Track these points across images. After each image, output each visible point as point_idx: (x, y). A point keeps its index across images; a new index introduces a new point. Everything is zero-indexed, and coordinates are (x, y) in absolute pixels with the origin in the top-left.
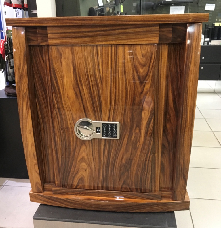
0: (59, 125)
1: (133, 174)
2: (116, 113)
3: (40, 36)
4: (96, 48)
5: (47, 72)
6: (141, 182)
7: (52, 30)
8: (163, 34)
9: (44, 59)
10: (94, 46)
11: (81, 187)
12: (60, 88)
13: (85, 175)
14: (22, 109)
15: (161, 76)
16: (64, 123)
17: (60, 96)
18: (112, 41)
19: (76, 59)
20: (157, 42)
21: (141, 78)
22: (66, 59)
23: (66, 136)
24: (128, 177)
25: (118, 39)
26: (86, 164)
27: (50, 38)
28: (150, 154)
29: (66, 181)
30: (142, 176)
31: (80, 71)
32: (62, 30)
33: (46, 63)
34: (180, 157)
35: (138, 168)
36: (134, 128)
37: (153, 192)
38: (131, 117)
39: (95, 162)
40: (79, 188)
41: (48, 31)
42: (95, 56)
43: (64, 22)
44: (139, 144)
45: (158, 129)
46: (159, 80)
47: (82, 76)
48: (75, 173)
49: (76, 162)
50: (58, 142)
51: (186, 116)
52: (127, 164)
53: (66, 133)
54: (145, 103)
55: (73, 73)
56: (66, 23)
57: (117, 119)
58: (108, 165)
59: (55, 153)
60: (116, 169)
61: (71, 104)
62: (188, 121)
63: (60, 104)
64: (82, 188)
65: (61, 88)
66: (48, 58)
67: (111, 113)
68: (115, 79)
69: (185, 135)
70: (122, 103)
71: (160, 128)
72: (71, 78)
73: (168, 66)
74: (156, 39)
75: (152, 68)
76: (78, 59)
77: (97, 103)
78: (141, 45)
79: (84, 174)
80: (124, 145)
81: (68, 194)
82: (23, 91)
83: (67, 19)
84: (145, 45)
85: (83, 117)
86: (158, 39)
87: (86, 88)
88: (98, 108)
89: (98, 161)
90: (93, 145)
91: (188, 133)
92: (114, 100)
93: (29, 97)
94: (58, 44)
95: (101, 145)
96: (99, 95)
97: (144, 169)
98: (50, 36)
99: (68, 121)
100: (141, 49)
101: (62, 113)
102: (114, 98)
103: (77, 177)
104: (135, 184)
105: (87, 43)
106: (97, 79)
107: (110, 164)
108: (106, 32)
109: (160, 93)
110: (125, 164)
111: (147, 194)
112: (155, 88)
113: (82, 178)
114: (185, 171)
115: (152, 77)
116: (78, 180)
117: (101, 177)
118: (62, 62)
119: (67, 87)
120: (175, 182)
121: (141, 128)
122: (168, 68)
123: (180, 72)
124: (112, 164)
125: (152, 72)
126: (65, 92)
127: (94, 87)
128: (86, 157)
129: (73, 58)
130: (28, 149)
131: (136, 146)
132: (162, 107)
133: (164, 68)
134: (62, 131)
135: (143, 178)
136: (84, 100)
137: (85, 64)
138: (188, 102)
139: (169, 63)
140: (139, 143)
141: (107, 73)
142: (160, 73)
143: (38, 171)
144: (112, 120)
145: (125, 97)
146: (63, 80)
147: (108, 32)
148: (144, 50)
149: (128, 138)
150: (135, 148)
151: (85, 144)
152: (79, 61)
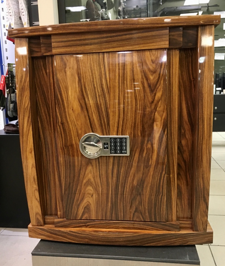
0: (62, 142)
1: (145, 198)
2: (125, 126)
3: (44, 46)
4: (102, 55)
5: (50, 86)
6: (156, 209)
7: (56, 39)
8: (173, 38)
9: (48, 71)
10: (100, 53)
11: (86, 217)
12: (64, 100)
13: (91, 203)
14: (23, 125)
15: (172, 85)
16: (69, 140)
17: (65, 109)
18: (119, 47)
19: (81, 68)
20: (167, 46)
21: (152, 86)
22: (71, 69)
23: (71, 155)
24: (140, 203)
25: (126, 45)
26: (93, 188)
27: (54, 48)
28: (164, 172)
29: (70, 210)
30: (156, 201)
31: (86, 81)
32: (67, 38)
33: (49, 75)
34: (199, 175)
35: (152, 191)
36: (146, 142)
37: (170, 222)
38: (142, 130)
39: (102, 185)
40: (85, 219)
41: (52, 40)
42: (101, 64)
43: (68, 29)
44: (152, 162)
45: (172, 145)
46: (171, 89)
47: (88, 86)
48: (80, 199)
49: (81, 186)
50: (62, 162)
51: (203, 126)
52: (138, 187)
53: (70, 152)
55: (78, 83)
56: (71, 29)
57: (127, 132)
58: (117, 189)
59: (58, 178)
60: (127, 193)
61: (75, 118)
62: (206, 132)
63: (64, 119)
64: (88, 219)
65: (66, 100)
66: (51, 69)
67: (119, 126)
68: (124, 88)
69: (203, 148)
70: (131, 114)
71: (174, 144)
72: (76, 89)
73: (180, 75)
74: (165, 43)
76: (83, 68)
77: (104, 115)
78: (150, 50)
79: (90, 201)
80: (135, 163)
81: (72, 226)
82: (25, 105)
83: (73, 25)
84: (155, 50)
85: (89, 132)
86: (168, 43)
87: (92, 99)
88: (106, 121)
89: (106, 184)
90: (100, 164)
91: (207, 146)
92: (122, 112)
93: (30, 112)
94: (62, 53)
95: (109, 164)
96: (106, 106)
97: (158, 192)
98: (54, 45)
99: (73, 136)
100: (150, 54)
101: (66, 128)
102: (123, 110)
103: (83, 205)
104: (148, 211)
106: (104, 88)
107: (120, 187)
108: (113, 38)
109: (173, 103)
110: (137, 186)
111: (163, 224)
112: (166, 96)
113: (88, 205)
114: (206, 192)
115: (163, 84)
116: (83, 209)
117: (110, 204)
118: (67, 72)
119: (72, 99)
120: (194, 207)
121: (153, 142)
122: (180, 76)
123: (194, 81)
124: (122, 187)
125: (162, 79)
126: (69, 104)
127: (101, 98)
128: (92, 180)
129: (78, 67)
130: (28, 171)
131: (149, 164)
132: (175, 120)
133: (176, 76)
134: (66, 148)
135: (157, 204)
136: (90, 112)
137: (90, 73)
138: (204, 110)
139: (181, 71)
140: (152, 160)
141: (114, 82)
143: (38, 199)
144: (120, 134)
145: (135, 107)
146: (67, 92)
147: (115, 38)
148: (154, 56)
149: (139, 155)
150: (147, 166)
151: (91, 163)
152: (84, 70)
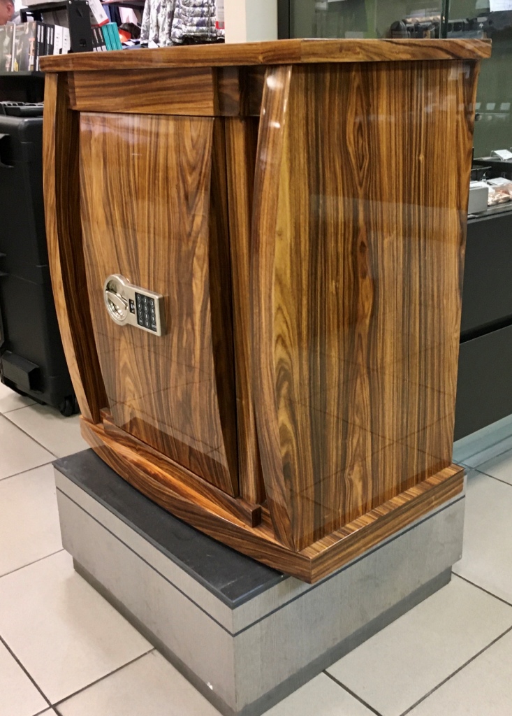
1: (197, 432)
8: (225, 92)
14: (50, 237)
15: (236, 200)
20: (212, 112)
21: (189, 197)
22: (96, 143)
26: (132, 382)
27: (77, 97)
28: (213, 391)
31: (111, 172)
32: (90, 80)
34: (261, 419)
35: (203, 422)
36: (185, 317)
39: (141, 380)
40: (135, 435)
41: (75, 82)
44: (195, 360)
46: (235, 209)
47: (114, 179)
51: (259, 309)
54: (195, 259)
57: (160, 288)
61: (101, 239)
62: (264, 325)
63: (89, 237)
64: (139, 437)
67: (151, 272)
74: (210, 106)
75: (204, 177)
76: (109, 143)
78: (191, 118)
79: (133, 404)
84: (197, 118)
86: (213, 105)
88: (134, 258)
89: (145, 381)
93: (56, 214)
98: (77, 92)
100: (191, 126)
101: (92, 257)
102: (153, 239)
105: (118, 109)
106: (132, 189)
107: (162, 395)
110: (183, 402)
111: (230, 497)
114: (276, 463)
118: (92, 147)
119: (96, 201)
128: (129, 365)
131: (192, 364)
132: (244, 280)
133: (240, 179)
136: (116, 233)
138: (260, 274)
140: (195, 357)
142: (234, 191)
144: (147, 288)
148: (195, 131)
150: (190, 368)
151: (124, 333)
152: (111, 148)
